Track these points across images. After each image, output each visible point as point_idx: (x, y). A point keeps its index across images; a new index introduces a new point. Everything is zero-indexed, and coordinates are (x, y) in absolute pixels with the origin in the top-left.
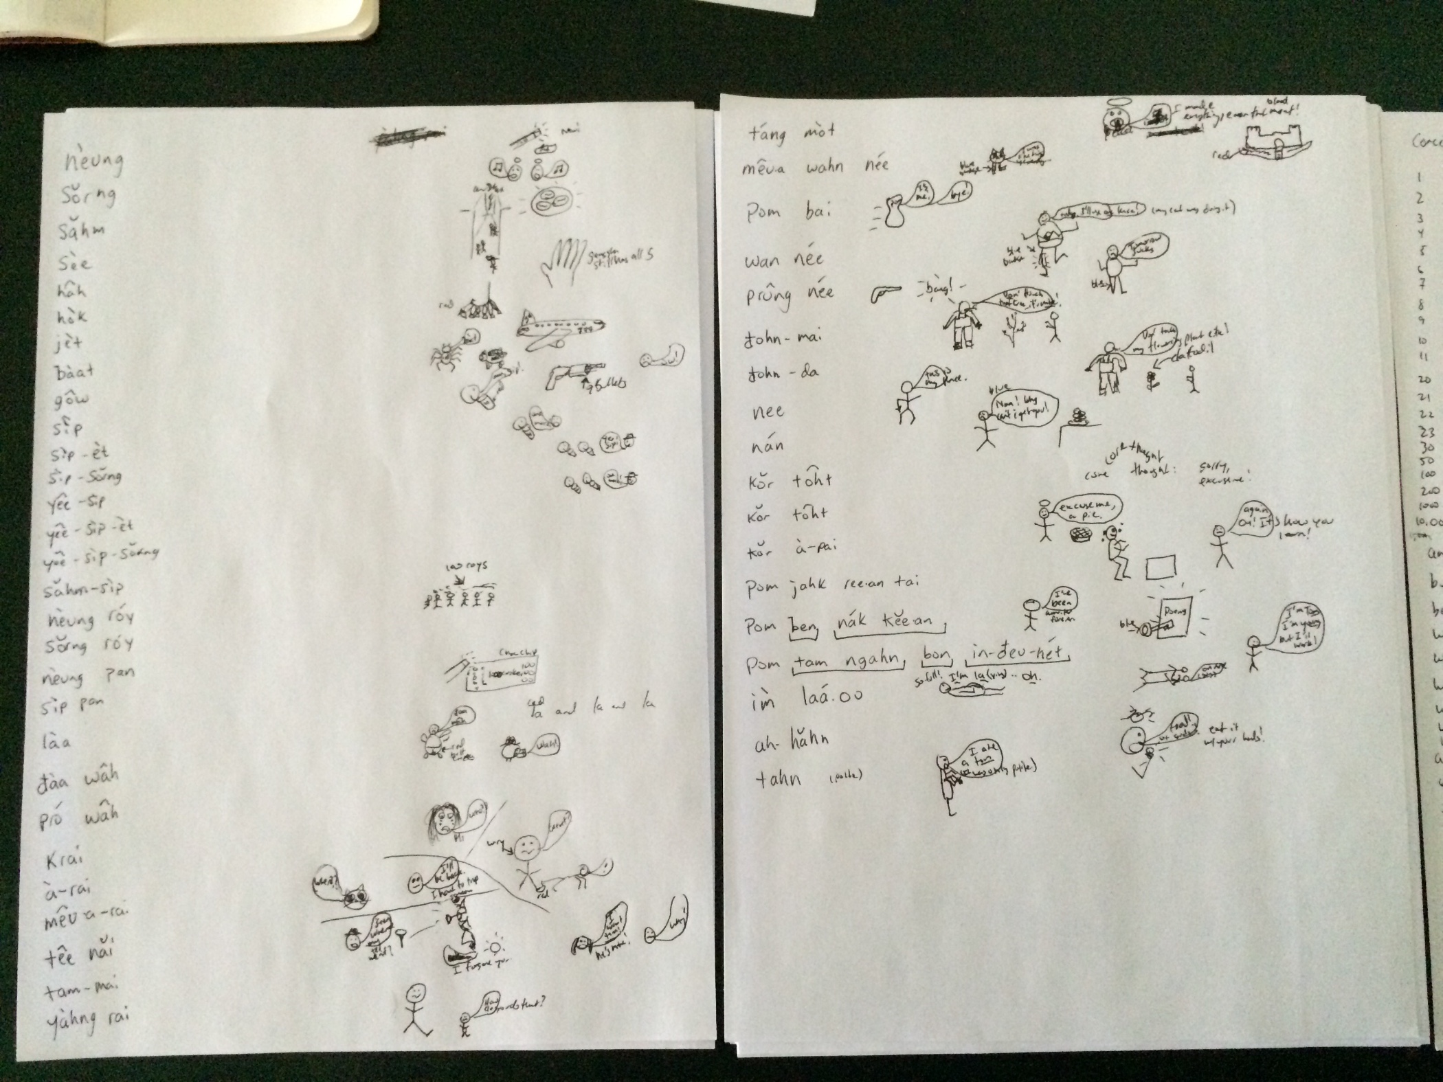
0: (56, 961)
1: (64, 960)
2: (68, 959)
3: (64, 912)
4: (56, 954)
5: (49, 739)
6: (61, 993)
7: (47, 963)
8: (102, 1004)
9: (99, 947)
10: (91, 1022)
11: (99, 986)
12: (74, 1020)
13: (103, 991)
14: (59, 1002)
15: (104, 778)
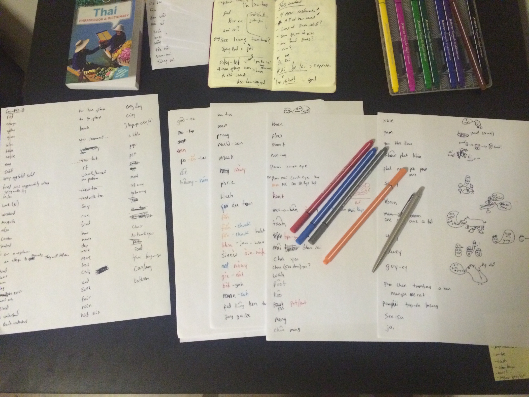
0: (158, 51)
1: (159, 50)
2: (160, 50)
3: (158, 41)
4: (157, 49)
5: (151, 9)
6: (159, 56)
7: (156, 51)
8: (169, 58)
9: (166, 47)
10: (166, 62)
11: (167, 55)
12: (162, 61)
13: (168, 56)
14: (159, 58)
15: (164, 16)
